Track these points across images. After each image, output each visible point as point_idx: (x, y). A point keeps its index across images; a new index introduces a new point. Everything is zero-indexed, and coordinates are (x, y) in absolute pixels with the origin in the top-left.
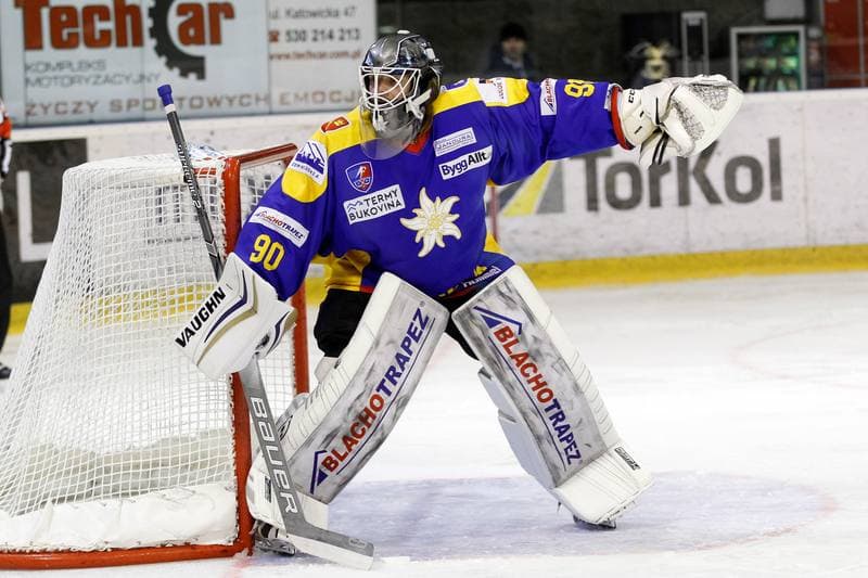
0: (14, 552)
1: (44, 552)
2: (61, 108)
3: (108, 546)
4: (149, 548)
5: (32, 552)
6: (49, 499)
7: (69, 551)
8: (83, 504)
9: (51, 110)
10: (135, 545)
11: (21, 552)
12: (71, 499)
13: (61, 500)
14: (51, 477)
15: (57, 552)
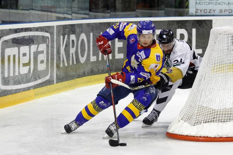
0: (192, 136)
1: (200, 137)
2: (205, 11)
3: (219, 136)
4: (230, 137)
5: (197, 137)
6: (203, 122)
7: (207, 137)
8: (212, 124)
9: (203, 11)
10: (226, 136)
11: (194, 136)
12: (208, 122)
13: (206, 122)
14: (203, 116)
15: (204, 137)
